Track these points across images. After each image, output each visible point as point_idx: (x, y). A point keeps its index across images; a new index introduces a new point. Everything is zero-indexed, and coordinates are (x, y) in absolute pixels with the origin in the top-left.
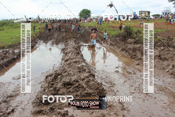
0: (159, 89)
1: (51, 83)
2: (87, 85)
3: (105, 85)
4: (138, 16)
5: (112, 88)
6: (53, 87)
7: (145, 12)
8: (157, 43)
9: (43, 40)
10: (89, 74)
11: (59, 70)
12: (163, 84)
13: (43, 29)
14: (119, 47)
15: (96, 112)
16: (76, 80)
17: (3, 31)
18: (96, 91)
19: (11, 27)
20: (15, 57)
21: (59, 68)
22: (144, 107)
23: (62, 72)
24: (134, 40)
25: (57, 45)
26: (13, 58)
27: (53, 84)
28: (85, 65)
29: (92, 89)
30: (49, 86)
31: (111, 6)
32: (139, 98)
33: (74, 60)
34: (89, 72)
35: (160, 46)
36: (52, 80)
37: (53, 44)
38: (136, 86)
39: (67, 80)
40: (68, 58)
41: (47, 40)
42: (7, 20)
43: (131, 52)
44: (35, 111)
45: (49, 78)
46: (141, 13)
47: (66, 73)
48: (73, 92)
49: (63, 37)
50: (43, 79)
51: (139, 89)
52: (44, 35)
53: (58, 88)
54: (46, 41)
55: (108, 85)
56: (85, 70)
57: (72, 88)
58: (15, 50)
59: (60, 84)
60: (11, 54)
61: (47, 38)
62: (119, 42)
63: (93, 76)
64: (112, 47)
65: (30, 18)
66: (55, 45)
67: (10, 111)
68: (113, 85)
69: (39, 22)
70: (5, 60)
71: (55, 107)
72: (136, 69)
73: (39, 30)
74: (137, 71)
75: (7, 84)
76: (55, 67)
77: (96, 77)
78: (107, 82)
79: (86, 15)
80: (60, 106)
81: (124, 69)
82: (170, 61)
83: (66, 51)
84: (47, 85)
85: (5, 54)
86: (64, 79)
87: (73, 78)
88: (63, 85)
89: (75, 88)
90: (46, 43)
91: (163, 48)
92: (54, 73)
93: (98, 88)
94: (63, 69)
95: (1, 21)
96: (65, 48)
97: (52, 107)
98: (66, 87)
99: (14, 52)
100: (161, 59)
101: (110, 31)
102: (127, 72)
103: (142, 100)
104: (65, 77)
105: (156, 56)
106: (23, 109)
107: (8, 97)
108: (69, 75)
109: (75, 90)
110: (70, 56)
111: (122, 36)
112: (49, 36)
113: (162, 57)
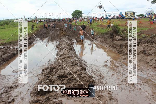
0: (143, 81)
1: (47, 75)
2: (79, 77)
3: (95, 78)
4: (124, 16)
5: (102, 80)
6: (48, 79)
7: (130, 13)
8: (142, 40)
9: (40, 37)
10: (81, 67)
11: (54, 64)
12: (147, 77)
13: (40, 27)
14: (108, 44)
15: (87, 102)
16: (69, 73)
17: (5, 29)
18: (87, 83)
19: (11, 25)
20: (15, 52)
21: (54, 63)
22: (130, 97)
23: (57, 66)
24: (121, 37)
25: (52, 42)
26: (13, 54)
27: (49, 77)
28: (77, 59)
29: (84, 81)
30: (45, 78)
31: (100, 7)
32: (126, 89)
33: (67, 55)
34: (81, 66)
35: (144, 43)
36: (48, 73)
37: (49, 41)
38: (122, 79)
39: (61, 73)
40: (62, 53)
41: (44, 38)
42: (8, 20)
43: (118, 48)
44: (33, 101)
45: (45, 71)
46: (127, 13)
47: (60, 67)
48: (67, 84)
49: (58, 35)
50: (40, 72)
51: (126, 81)
52: (40, 33)
53: (54, 80)
54: (42, 38)
55: (97, 78)
56: (77, 64)
57: (66, 80)
58: (15, 47)
59: (55, 77)
60: (11, 50)
61: (44, 35)
62: (107, 39)
63: (84, 69)
64: (101, 44)
65: (28, 18)
66: (50, 42)
67: (11, 100)
68: (102, 77)
69: (36, 22)
70: (6, 55)
71: (50, 97)
72: (123, 63)
73: (36, 29)
74: (124, 65)
75: (8, 77)
76: (50, 61)
77: (87, 70)
78: (97, 75)
79: (78, 16)
80: (55, 96)
81: (112, 63)
82: (153, 56)
83: (60, 48)
84: (43, 77)
85: (6, 50)
86: (58, 72)
87: (67, 72)
88: (58, 77)
89: (68, 80)
90: (43, 40)
91: (146, 44)
92: (49, 66)
93: (89, 80)
94: (58, 63)
95: (3, 21)
96: (59, 45)
97: (48, 97)
98: (60, 79)
99: (14, 48)
100: (145, 54)
101: (99, 30)
102: (115, 66)
103: (128, 91)
104: (60, 71)
105: (141, 51)
106: (23, 99)
107: (9, 88)
108: (63, 68)
109: (69, 81)
110: (64, 52)
111: (110, 34)
112: (45, 34)
113: (146, 52)
